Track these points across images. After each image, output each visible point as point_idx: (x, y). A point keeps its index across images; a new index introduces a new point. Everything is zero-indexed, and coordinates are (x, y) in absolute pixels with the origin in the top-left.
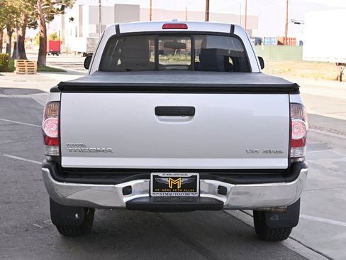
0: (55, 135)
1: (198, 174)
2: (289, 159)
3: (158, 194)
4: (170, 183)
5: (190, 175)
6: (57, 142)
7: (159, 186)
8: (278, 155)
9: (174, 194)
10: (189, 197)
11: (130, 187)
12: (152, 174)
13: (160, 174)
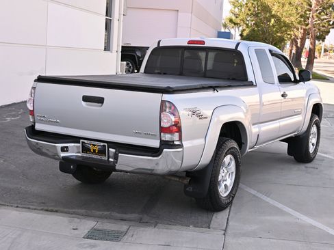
0: (31, 109)
1: (106, 144)
2: (161, 141)
3: (85, 155)
4: (92, 148)
5: (102, 144)
6: (32, 113)
7: (85, 149)
8: (154, 137)
9: (94, 156)
10: (102, 160)
11: (67, 147)
12: (81, 141)
13: (86, 141)
